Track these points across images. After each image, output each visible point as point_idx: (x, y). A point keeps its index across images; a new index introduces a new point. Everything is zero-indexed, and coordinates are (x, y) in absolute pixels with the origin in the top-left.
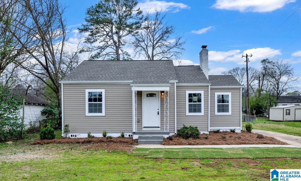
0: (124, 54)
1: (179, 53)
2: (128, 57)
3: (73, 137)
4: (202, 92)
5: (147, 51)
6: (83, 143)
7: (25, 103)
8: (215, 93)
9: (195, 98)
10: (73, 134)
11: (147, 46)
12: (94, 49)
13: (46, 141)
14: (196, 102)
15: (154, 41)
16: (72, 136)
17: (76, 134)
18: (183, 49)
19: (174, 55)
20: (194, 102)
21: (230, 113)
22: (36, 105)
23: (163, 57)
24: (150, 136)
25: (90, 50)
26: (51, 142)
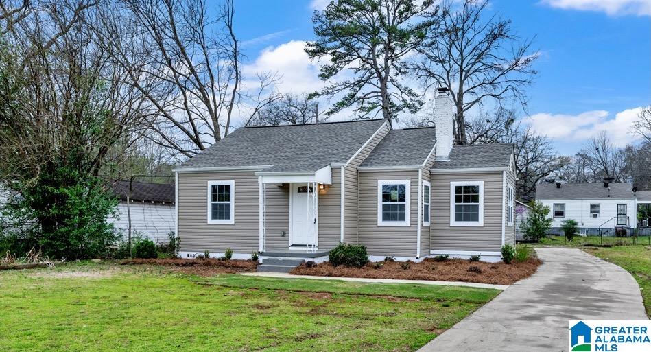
0: (403, 94)
1: (524, 83)
2: (413, 99)
3: (190, 258)
4: (407, 182)
5: (449, 83)
6: (183, 265)
7: (130, 200)
8: (451, 183)
9: (395, 194)
10: (190, 253)
11: (448, 72)
12: (337, 88)
13: (139, 260)
14: (396, 201)
15: (462, 61)
16: (188, 256)
17: (194, 253)
18: (533, 72)
19: (510, 87)
20: (392, 201)
21: (480, 223)
22: (163, 205)
23: (483, 96)
24: (281, 258)
25: (329, 91)
26: (145, 263)
